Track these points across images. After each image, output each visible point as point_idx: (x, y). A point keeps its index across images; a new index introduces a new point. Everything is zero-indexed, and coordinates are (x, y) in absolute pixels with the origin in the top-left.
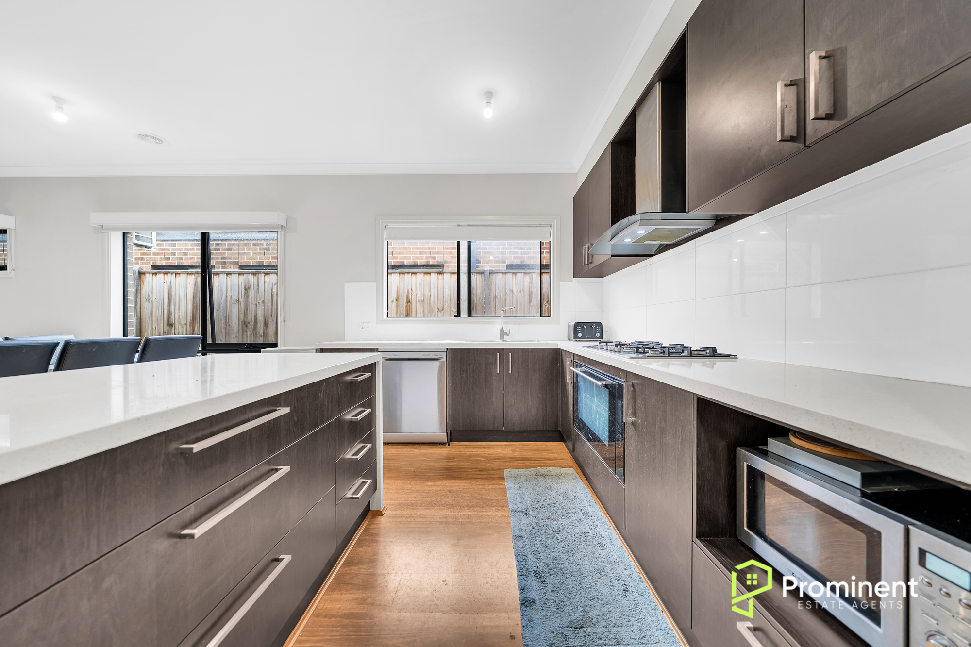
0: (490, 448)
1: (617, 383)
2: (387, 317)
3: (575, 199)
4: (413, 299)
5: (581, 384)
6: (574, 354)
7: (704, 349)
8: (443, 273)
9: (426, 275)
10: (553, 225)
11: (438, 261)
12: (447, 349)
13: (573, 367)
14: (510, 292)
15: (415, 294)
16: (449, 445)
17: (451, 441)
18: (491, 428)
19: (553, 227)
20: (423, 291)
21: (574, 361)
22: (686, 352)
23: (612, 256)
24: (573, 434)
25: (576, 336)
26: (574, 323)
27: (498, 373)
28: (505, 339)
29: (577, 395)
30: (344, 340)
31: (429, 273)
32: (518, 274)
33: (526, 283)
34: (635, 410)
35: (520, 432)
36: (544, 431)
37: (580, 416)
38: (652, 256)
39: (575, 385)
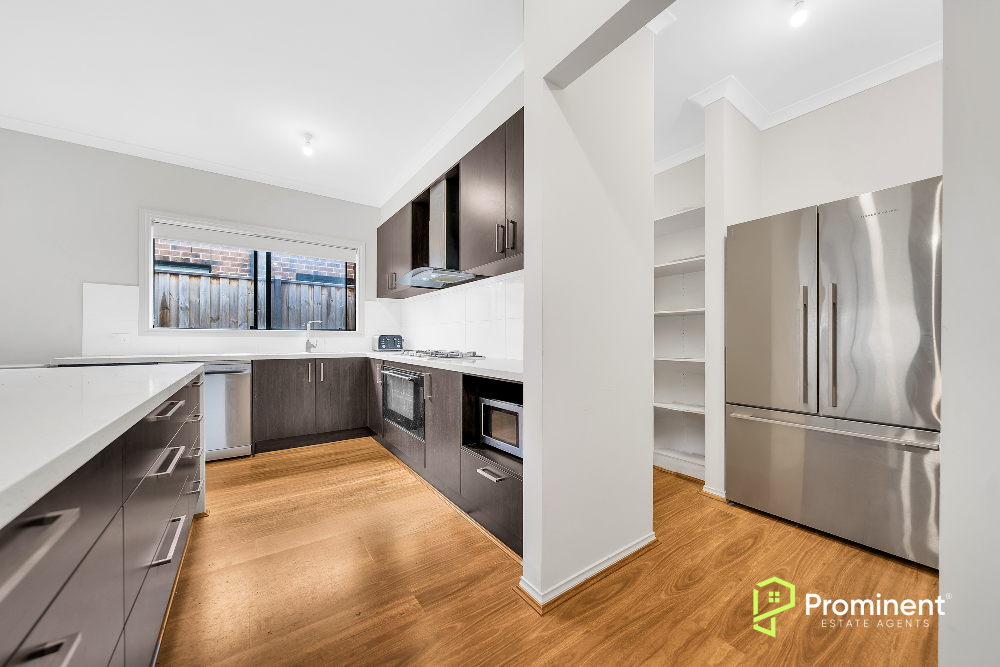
0: (302, 452)
1: (420, 376)
2: (154, 327)
3: (379, 230)
4: (173, 305)
5: (390, 381)
6: (383, 361)
7: (469, 353)
8: (219, 278)
9: (193, 279)
10: (359, 250)
11: (203, 260)
12: (252, 361)
13: (383, 370)
14: (306, 304)
15: (176, 299)
16: (254, 457)
17: (256, 453)
18: (302, 433)
19: (358, 251)
20: (188, 297)
21: (383, 367)
22: (460, 355)
23: (412, 286)
24: (382, 424)
25: (380, 347)
26: (379, 336)
27: (310, 381)
28: (311, 351)
29: (387, 392)
30: (82, 356)
31: (199, 276)
32: (315, 287)
33: (324, 296)
34: (431, 390)
35: (332, 433)
36: (353, 430)
37: (389, 407)
38: (440, 289)
39: (385, 385)
